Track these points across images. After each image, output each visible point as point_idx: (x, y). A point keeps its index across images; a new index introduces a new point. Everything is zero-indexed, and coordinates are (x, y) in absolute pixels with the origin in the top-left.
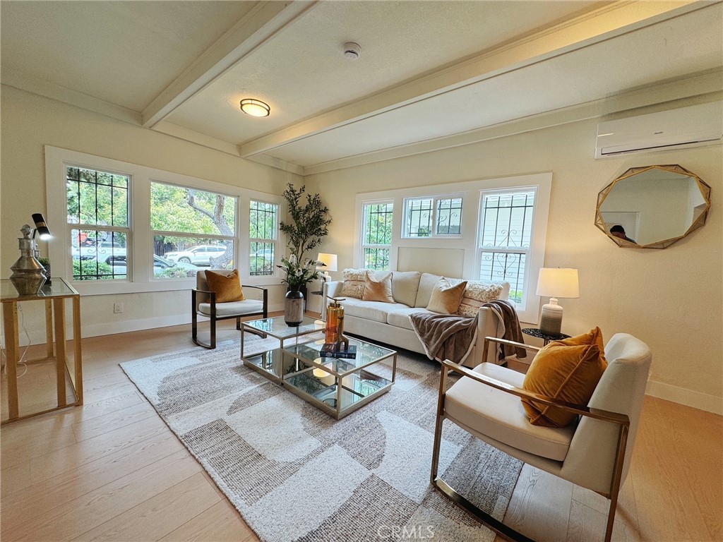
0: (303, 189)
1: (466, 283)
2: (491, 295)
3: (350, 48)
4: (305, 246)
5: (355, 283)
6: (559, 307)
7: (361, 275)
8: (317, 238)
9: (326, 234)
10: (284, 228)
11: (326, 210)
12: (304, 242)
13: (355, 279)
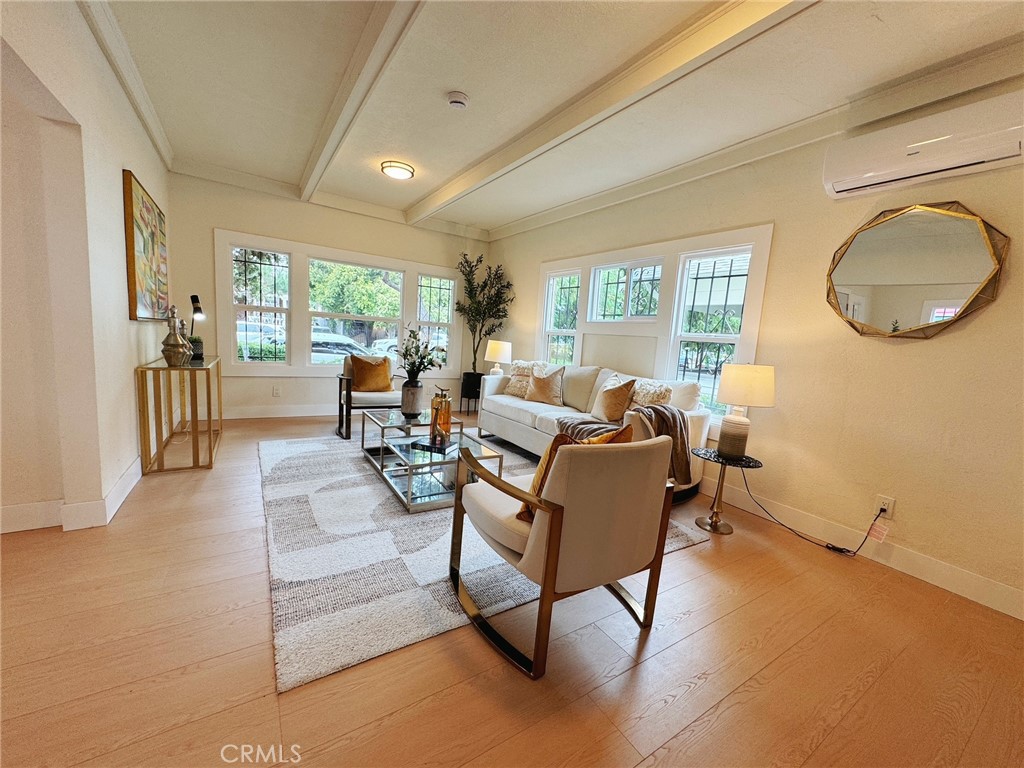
0: (480, 260)
1: (634, 381)
2: (655, 399)
3: (456, 98)
4: (483, 332)
5: (521, 378)
6: (745, 420)
7: (529, 369)
8: (497, 322)
9: (505, 316)
10: (460, 308)
11: (509, 286)
12: (483, 326)
13: (523, 373)
